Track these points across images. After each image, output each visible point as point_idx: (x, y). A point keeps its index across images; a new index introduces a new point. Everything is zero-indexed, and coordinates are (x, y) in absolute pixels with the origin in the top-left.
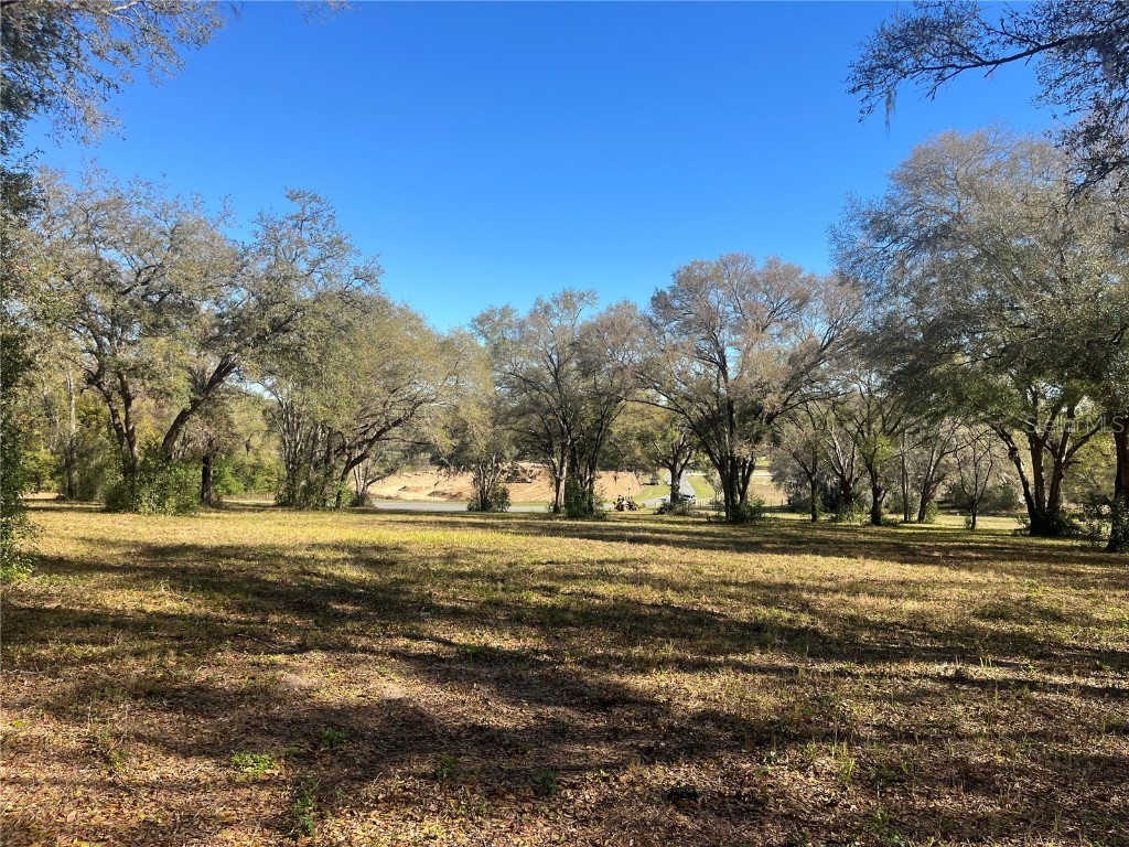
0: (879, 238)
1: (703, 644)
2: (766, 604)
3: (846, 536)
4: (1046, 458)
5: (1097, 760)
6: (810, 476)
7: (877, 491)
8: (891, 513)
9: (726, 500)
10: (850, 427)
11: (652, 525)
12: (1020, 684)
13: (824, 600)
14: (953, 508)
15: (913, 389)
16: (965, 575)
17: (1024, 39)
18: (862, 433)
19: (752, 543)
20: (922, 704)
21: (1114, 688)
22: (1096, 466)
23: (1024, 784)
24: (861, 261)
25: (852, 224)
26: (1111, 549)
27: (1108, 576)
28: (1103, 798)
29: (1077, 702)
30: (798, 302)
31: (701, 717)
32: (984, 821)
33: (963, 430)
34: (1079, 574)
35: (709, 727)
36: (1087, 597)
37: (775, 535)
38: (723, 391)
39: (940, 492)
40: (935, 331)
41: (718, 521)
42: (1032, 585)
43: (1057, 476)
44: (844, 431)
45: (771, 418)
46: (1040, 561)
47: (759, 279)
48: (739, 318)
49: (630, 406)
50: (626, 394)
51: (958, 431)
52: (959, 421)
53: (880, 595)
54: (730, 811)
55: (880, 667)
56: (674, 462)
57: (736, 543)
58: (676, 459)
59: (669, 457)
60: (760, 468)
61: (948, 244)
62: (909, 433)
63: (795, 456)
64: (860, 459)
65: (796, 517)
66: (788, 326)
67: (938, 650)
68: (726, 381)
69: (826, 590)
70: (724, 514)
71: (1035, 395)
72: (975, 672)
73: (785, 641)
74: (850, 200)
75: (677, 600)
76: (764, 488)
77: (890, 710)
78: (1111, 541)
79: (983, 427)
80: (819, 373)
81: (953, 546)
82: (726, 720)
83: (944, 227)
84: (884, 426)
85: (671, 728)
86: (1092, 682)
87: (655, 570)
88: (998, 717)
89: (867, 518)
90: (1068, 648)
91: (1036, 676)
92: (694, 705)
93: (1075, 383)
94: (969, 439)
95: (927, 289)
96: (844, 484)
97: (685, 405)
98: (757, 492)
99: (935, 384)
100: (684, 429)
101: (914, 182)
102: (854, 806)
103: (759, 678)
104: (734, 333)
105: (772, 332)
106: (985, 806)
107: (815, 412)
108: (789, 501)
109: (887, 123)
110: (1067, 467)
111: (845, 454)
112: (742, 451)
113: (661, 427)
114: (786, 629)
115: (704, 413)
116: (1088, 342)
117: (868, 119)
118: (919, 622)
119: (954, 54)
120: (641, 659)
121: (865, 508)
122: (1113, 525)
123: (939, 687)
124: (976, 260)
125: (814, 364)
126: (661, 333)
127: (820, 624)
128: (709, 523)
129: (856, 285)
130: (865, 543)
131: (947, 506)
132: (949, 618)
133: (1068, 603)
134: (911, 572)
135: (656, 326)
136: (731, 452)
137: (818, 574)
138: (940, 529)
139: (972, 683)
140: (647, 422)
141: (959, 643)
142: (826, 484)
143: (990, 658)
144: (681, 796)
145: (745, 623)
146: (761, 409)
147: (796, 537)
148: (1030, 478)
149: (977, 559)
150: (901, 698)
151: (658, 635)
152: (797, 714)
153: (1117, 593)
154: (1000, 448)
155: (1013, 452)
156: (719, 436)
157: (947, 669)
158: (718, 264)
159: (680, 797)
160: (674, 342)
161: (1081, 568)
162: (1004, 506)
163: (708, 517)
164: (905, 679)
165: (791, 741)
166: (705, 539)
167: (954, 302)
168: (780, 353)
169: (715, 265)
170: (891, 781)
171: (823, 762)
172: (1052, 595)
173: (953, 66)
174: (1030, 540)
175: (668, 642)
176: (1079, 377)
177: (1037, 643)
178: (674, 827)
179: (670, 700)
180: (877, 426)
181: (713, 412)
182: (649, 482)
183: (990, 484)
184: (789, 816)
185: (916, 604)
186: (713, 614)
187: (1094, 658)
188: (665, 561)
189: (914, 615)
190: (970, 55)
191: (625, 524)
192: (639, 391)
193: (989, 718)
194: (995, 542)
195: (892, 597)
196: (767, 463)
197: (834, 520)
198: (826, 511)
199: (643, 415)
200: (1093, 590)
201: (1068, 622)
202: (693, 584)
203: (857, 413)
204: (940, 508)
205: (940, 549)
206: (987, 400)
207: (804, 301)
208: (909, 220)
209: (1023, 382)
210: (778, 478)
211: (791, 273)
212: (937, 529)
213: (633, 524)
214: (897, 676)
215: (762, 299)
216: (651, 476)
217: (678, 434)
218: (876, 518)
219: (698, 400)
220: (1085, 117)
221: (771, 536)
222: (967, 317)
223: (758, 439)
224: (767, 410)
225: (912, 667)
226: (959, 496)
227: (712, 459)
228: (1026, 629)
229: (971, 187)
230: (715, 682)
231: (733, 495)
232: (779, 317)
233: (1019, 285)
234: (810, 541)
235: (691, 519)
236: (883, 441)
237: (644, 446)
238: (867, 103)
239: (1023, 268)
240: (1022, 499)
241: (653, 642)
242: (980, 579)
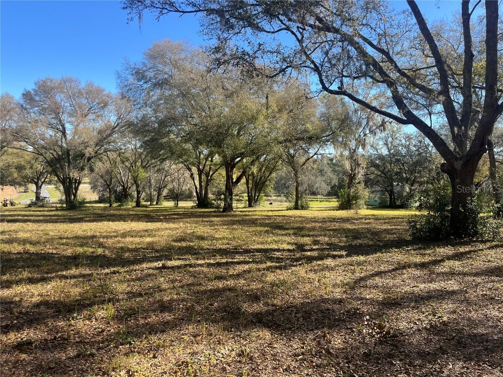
0: (139, 80)
1: (45, 268)
2: (81, 246)
3: (124, 213)
4: (203, 177)
5: (211, 291)
6: (108, 186)
7: (138, 192)
8: (145, 201)
9: (66, 199)
10: (127, 164)
11: (23, 213)
12: (186, 265)
13: (110, 241)
14: (170, 198)
15: (153, 148)
16: (172, 225)
17: (194, 5)
18: (132, 167)
19: (78, 218)
20: (147, 280)
21: (219, 262)
22: (220, 181)
23: (184, 305)
24: (131, 89)
25: (127, 72)
26: (224, 211)
27: (222, 221)
28: (211, 305)
29: (205, 269)
30: (102, 105)
31: (37, 305)
32: (167, 323)
33: (174, 166)
34: (212, 221)
35: (43, 308)
36: (214, 230)
37: (91, 214)
38: (64, 145)
39: (165, 192)
40: (162, 123)
41: (62, 209)
42: (195, 227)
43: (207, 185)
44: (124, 166)
45: (89, 159)
46: (199, 217)
47: (83, 92)
48: (73, 109)
49: (10, 150)
50: (8, 144)
51: (172, 167)
52: (173, 163)
53: (136, 236)
54: (50, 346)
55: (131, 267)
56: (37, 180)
57: (71, 219)
58: (38, 179)
59: (35, 178)
60: (85, 183)
61: (167, 87)
62: (152, 167)
63: (102, 177)
64: (131, 179)
65: (102, 205)
66: (98, 116)
67: (157, 257)
68: (66, 139)
69: (111, 237)
70: (65, 205)
71: (200, 153)
72: (170, 263)
73: (89, 262)
74: (126, 60)
75: (32, 249)
76: (86, 192)
77: (134, 285)
78: (224, 208)
79: (181, 165)
80: (112, 139)
81: (168, 214)
82: (52, 304)
83: (166, 79)
84: (142, 164)
85: (21, 313)
86: (212, 261)
87: (21, 235)
88: (176, 280)
89: (134, 204)
90: (205, 250)
91: (193, 262)
92: (36, 299)
93: (213, 149)
94: (176, 170)
95: (159, 105)
96: (124, 189)
97: (43, 151)
98: (82, 194)
99: (162, 147)
100: (43, 163)
101: (154, 58)
102: (112, 330)
103: (73, 281)
104: (70, 117)
105: (90, 118)
106: (168, 317)
107: (111, 157)
108: (99, 198)
109: (140, 27)
110: (210, 181)
111: (125, 177)
112: (74, 174)
113: (29, 162)
114: (90, 256)
115: (53, 156)
116: (217, 133)
117: (131, 23)
118: (151, 246)
119: (167, 4)
120: (7, 281)
121: (134, 200)
122: (225, 202)
123: (155, 272)
124: (178, 96)
125: (110, 135)
126: (29, 113)
127: (107, 252)
128: (57, 210)
129: (128, 100)
130: (132, 215)
131: (167, 198)
132: (163, 243)
133: (207, 232)
134: (150, 226)
135: (26, 109)
136: (69, 175)
137: (109, 230)
138: (164, 207)
139: (168, 268)
140: (21, 159)
141: (166, 253)
142: (116, 190)
143: (176, 257)
144: (24, 345)
145: (70, 256)
146: (84, 155)
147: (101, 214)
148: (198, 186)
149: (177, 218)
150: (139, 279)
151: (19, 268)
152: (90, 295)
153: (224, 227)
154: (187, 174)
155: (192, 175)
156: (62, 168)
157: (159, 264)
158: (61, 81)
159: (21, 347)
160: (36, 118)
161: (213, 219)
162: (189, 197)
163: (56, 207)
164: (141, 271)
165: (85, 307)
166: (53, 218)
167: (169, 112)
168: (94, 128)
169: (59, 82)
170: (130, 315)
171: (100, 314)
172: (202, 230)
173: (166, 9)
174: (197, 210)
175: (25, 271)
176: (214, 146)
177: (195, 249)
178: (18, 361)
179: (21, 299)
180: (139, 164)
181: (59, 155)
182: (23, 191)
183: (184, 188)
184: (81, 342)
185: (150, 239)
186: (52, 253)
187: (213, 252)
188: (27, 231)
189: (149, 244)
190: (173, 6)
191: (7, 213)
192: (15, 143)
193: (173, 281)
194: (184, 211)
195: (140, 237)
196: (88, 181)
197: (119, 206)
198: (116, 202)
199: (18, 156)
200: (216, 227)
201: (206, 240)
202: (43, 240)
203: (130, 158)
204: (165, 199)
205: (163, 215)
206: (182, 154)
207: (106, 105)
208: (152, 75)
209: (195, 147)
210: (94, 188)
211: (99, 91)
212: (163, 207)
213: (12, 213)
214: (138, 270)
215: (84, 102)
216: (24, 188)
217: (39, 166)
218: (138, 204)
219: (51, 150)
220: (214, 43)
221: (88, 214)
222: (174, 119)
223: (82, 169)
224: (87, 155)
225: (145, 265)
226: (172, 193)
227: (58, 178)
228: (191, 244)
229: (176, 64)
230: (49, 287)
231: (70, 196)
232: (93, 111)
233: (194, 108)
234: (108, 215)
235: (47, 209)
236: (141, 170)
237: (20, 172)
238: (130, 16)
239: (195, 101)
240: (195, 194)
241: (16, 271)
242: (177, 226)
